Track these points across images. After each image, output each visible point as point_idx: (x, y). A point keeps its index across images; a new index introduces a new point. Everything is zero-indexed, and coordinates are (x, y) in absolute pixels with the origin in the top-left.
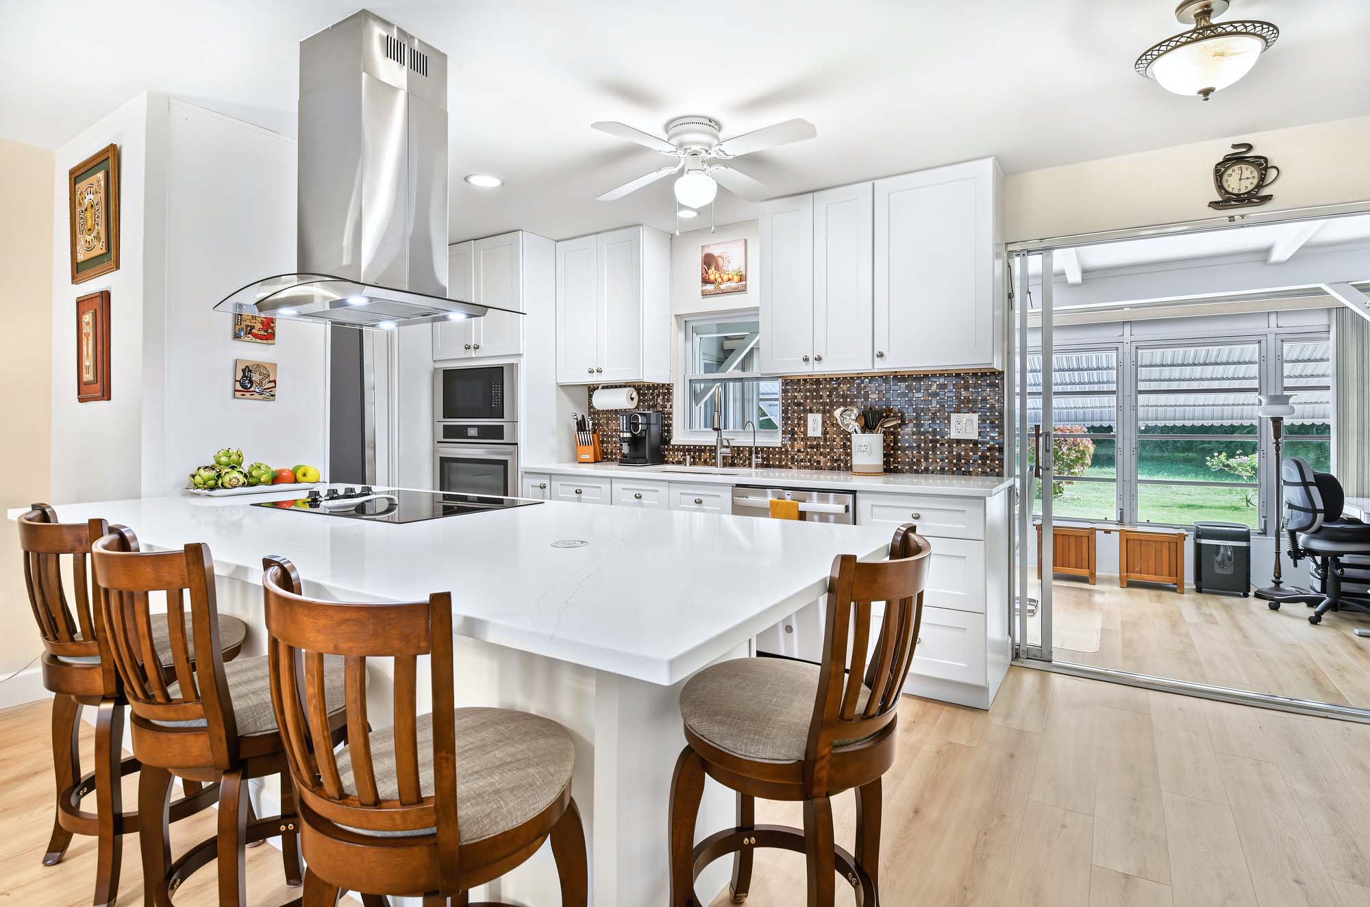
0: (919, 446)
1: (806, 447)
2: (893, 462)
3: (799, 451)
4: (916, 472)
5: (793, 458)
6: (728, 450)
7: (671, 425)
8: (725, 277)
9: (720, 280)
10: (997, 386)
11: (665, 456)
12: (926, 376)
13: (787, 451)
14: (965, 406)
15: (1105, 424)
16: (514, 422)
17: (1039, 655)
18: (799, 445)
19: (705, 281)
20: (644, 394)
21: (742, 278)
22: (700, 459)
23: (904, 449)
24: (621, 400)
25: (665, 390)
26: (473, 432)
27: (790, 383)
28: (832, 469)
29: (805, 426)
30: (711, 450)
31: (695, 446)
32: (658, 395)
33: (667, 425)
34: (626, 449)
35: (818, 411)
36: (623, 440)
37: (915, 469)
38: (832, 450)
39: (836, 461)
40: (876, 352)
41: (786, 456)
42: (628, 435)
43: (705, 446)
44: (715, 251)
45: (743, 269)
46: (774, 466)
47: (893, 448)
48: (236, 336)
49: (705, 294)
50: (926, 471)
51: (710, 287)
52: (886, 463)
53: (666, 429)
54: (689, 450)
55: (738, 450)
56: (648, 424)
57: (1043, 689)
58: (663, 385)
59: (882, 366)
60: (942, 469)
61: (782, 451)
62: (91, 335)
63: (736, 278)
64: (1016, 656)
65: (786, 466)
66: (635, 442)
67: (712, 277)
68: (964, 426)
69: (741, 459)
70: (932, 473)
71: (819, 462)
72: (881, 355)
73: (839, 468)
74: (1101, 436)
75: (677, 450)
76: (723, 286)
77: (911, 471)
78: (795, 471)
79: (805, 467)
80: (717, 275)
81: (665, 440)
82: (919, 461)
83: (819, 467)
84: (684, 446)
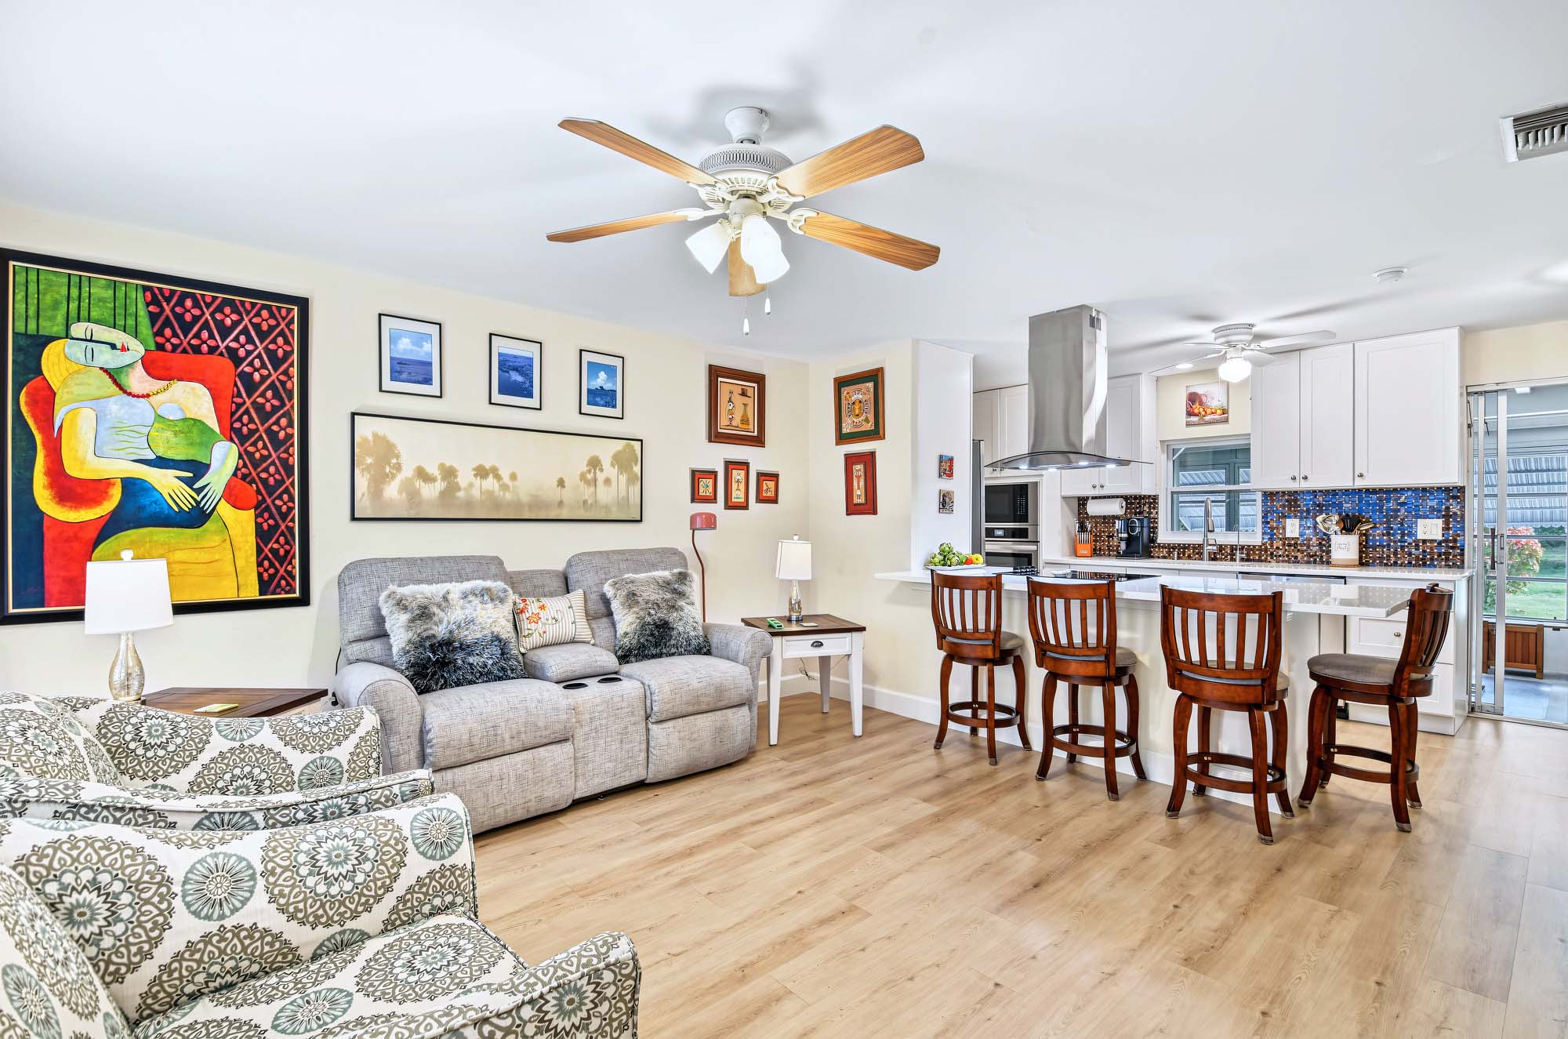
0: (1389, 545)
1: (1284, 544)
2: (1366, 557)
3: (1278, 548)
4: (1386, 565)
5: (1272, 554)
6: (1215, 548)
7: (1157, 527)
8: (1209, 411)
9: (1203, 413)
10: (1458, 497)
11: (1151, 552)
12: (1395, 490)
13: (1266, 548)
14: (1434, 512)
15: (1556, 525)
16: (1036, 525)
17: (1492, 710)
18: (1277, 543)
19: (1190, 414)
20: (1132, 503)
21: (1225, 412)
22: (1184, 555)
23: (1374, 547)
24: (1115, 508)
25: (1153, 500)
26: (1000, 533)
27: (1269, 496)
28: (1308, 562)
29: (1284, 528)
30: (1194, 548)
31: (1179, 545)
32: (1144, 505)
33: (1153, 528)
34: (1123, 546)
35: (1296, 517)
36: (1121, 539)
37: (1384, 562)
38: (1308, 547)
39: (1312, 556)
40: (1357, 473)
41: (1266, 552)
42: (1126, 535)
43: (1189, 545)
44: (1200, 390)
45: (1225, 405)
46: (1254, 560)
47: (1365, 547)
48: (940, 476)
49: (1188, 424)
50: (1395, 563)
51: (1194, 419)
52: (1361, 558)
53: (1153, 530)
54: (1174, 548)
55: (1221, 548)
56: (1142, 527)
57: (1498, 734)
58: (1150, 496)
59: (1360, 484)
60: (1410, 563)
61: (1262, 549)
62: (863, 477)
63: (1219, 412)
64: (1473, 710)
65: (1266, 560)
66: (1130, 541)
67: (1196, 411)
68: (1430, 529)
69: (1223, 554)
70: (1401, 565)
71: (1296, 557)
72: (1361, 476)
73: (1315, 562)
74: (1552, 538)
75: (1163, 547)
76: (1207, 418)
77: (1381, 564)
78: (1274, 564)
79: (1283, 561)
80: (1201, 410)
81: (1153, 540)
82: (1388, 556)
83: (1296, 561)
84: (1169, 544)
